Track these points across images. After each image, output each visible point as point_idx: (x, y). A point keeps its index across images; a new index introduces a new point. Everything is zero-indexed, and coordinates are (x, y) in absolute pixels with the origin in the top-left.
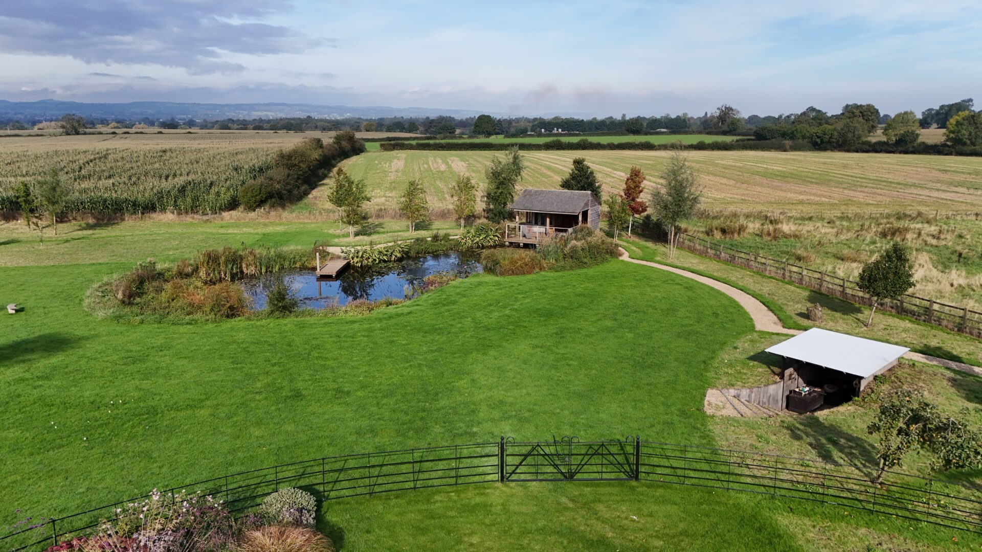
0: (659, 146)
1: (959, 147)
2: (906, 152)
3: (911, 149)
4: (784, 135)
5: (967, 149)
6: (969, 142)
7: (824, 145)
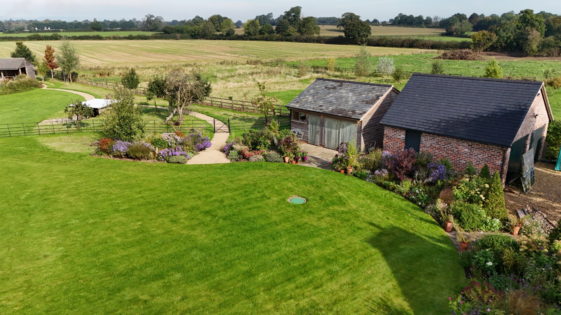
0: (106, 37)
1: (250, 37)
2: (230, 39)
3: (232, 38)
4: (178, 31)
5: (253, 37)
6: (253, 34)
7: (196, 36)
